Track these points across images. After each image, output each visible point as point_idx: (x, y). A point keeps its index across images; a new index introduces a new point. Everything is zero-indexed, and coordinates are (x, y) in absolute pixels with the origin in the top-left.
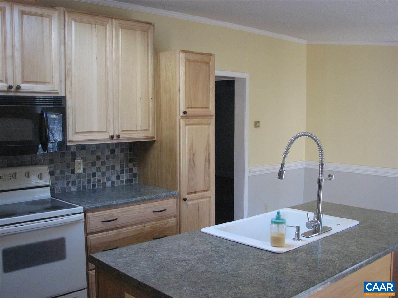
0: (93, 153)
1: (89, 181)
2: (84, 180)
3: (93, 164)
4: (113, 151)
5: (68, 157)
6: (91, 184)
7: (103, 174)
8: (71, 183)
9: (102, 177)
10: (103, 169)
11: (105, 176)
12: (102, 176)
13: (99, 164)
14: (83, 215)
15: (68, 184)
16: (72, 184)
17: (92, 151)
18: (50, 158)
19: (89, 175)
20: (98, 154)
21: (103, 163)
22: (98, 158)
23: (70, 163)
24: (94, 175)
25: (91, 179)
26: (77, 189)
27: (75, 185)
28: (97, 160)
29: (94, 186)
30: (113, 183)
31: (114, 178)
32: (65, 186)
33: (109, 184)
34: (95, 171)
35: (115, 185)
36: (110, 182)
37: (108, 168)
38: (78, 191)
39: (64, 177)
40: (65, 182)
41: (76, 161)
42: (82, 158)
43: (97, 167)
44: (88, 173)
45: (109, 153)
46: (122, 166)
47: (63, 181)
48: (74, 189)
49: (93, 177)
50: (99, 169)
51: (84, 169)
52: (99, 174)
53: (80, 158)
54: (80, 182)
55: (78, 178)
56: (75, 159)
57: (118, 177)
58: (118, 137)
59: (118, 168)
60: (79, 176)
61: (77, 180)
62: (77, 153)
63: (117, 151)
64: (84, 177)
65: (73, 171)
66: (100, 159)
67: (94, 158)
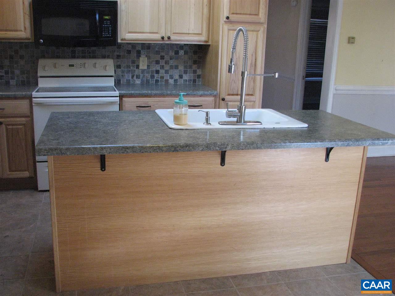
0: (158, 53)
1: (152, 77)
2: (148, 76)
3: (157, 62)
4: (177, 53)
5: (134, 55)
6: (155, 79)
7: (167, 72)
8: (135, 76)
9: (165, 75)
10: (167, 67)
11: (168, 73)
12: (166, 73)
13: (162, 62)
14: (118, 98)
15: (133, 77)
16: (137, 78)
17: (156, 51)
18: (118, 54)
19: (152, 72)
20: (163, 54)
21: (167, 63)
22: (162, 58)
23: (135, 59)
24: (157, 72)
25: (154, 75)
26: (141, 82)
27: (139, 79)
28: (161, 59)
29: (157, 81)
30: (176, 81)
31: (177, 77)
32: (130, 78)
33: (171, 81)
34: (158, 68)
35: (178, 83)
36: (173, 80)
37: (171, 67)
38: (142, 84)
39: (130, 71)
40: (130, 75)
41: (140, 58)
42: (146, 56)
43: (161, 65)
44: (152, 69)
45: (173, 54)
46: (185, 67)
47: (128, 74)
48: (138, 82)
49: (156, 74)
50: (162, 67)
51: (148, 66)
52: (162, 72)
53: (145, 56)
54: (144, 76)
55: (142, 73)
56: (140, 56)
57: (181, 77)
58: (169, 38)
59: (181, 68)
60: (143, 71)
61: (141, 75)
62: (142, 52)
63: (181, 52)
64: (148, 73)
65: (138, 67)
66: (163, 59)
67: (158, 57)
